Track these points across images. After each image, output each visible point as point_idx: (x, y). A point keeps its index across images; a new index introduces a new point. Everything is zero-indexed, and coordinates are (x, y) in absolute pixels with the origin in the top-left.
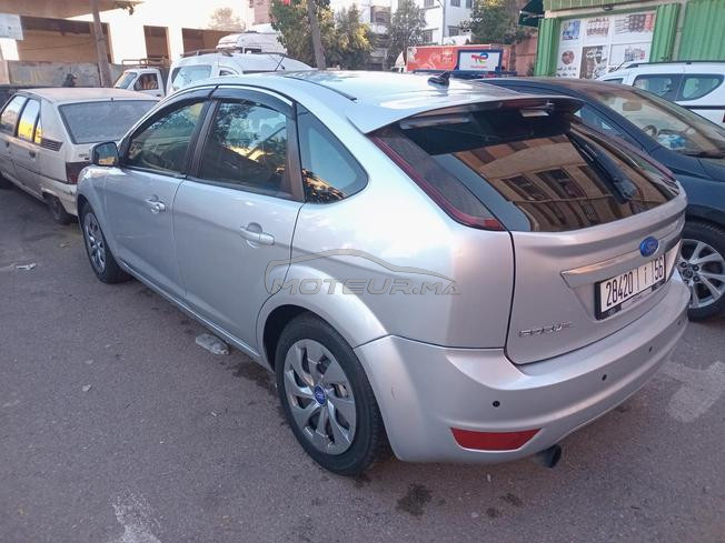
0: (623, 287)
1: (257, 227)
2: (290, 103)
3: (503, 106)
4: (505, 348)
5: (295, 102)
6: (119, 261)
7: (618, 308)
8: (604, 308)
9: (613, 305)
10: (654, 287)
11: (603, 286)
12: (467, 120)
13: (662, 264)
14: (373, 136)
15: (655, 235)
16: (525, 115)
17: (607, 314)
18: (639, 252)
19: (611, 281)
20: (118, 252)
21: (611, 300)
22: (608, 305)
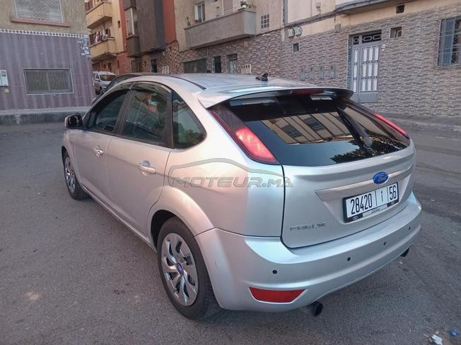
0: (364, 203)
1: (148, 163)
2: (170, 91)
3: (293, 93)
4: (281, 237)
5: (173, 91)
6: (81, 186)
7: (360, 216)
8: (349, 215)
9: (356, 214)
10: (389, 205)
11: (348, 201)
12: (273, 101)
13: (396, 189)
14: (210, 109)
15: (386, 171)
16: (313, 99)
17: (351, 219)
18: (372, 181)
19: (354, 198)
20: (80, 181)
21: (354, 210)
22: (352, 213)
